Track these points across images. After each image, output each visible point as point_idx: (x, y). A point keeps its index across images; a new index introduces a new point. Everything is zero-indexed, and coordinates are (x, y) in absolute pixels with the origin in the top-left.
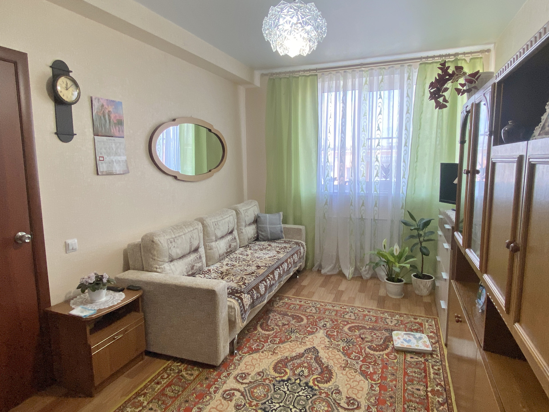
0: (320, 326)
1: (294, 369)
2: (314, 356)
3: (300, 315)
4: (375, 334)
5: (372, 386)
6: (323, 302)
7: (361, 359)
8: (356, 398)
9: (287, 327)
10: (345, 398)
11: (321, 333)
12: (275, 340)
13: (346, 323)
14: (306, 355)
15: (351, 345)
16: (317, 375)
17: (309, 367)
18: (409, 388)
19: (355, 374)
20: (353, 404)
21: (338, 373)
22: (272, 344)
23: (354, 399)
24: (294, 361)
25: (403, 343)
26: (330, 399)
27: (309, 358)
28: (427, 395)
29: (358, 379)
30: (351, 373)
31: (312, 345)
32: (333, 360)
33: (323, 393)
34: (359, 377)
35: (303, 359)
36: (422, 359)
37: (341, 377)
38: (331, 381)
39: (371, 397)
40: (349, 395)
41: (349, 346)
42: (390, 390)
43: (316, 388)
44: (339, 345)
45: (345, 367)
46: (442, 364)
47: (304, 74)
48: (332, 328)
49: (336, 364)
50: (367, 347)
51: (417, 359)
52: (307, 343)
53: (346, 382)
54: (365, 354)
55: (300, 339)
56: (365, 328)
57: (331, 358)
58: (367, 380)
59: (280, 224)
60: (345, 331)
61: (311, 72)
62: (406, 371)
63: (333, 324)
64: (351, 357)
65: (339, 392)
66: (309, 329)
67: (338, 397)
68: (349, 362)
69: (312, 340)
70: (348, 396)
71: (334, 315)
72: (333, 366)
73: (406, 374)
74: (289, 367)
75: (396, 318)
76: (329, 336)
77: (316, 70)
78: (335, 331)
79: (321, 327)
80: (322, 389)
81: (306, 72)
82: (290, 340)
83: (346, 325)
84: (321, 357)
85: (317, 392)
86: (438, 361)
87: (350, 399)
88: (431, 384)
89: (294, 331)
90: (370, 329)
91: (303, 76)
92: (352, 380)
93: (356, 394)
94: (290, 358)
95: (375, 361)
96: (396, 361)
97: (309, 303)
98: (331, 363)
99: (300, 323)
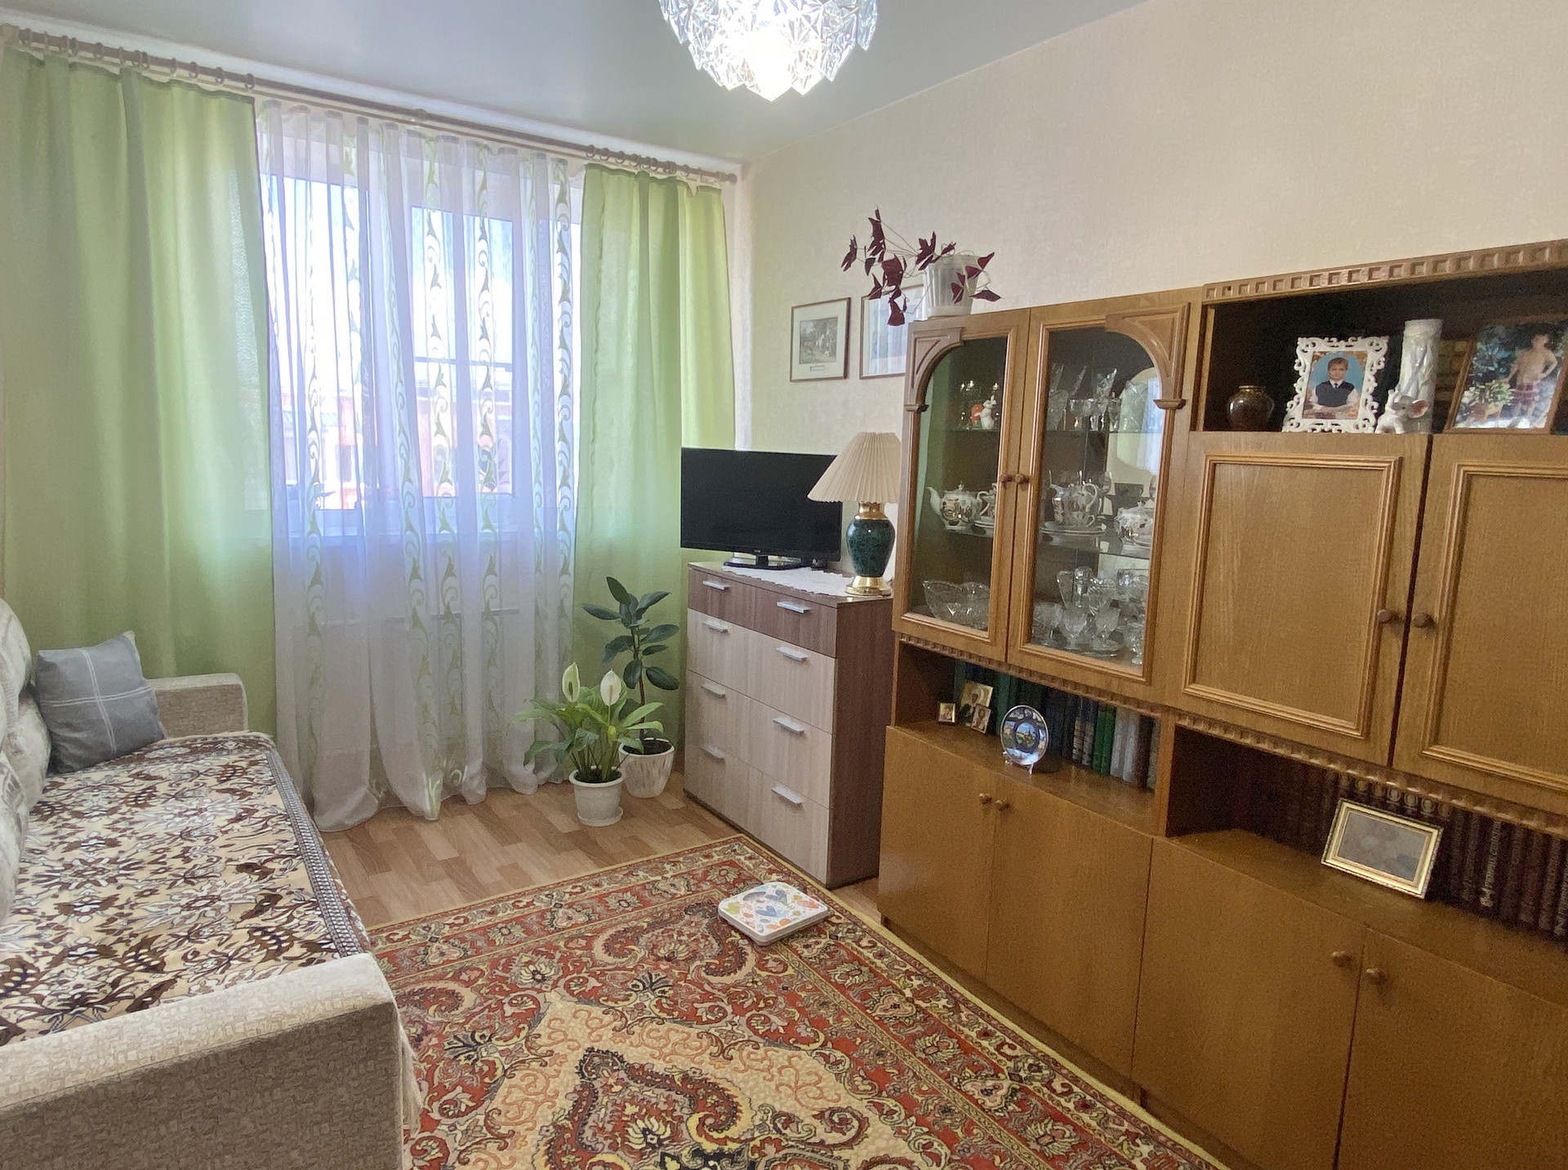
0: (530, 986)
1: (619, 1140)
2: (622, 1074)
3: (428, 985)
4: (680, 933)
5: (826, 1058)
6: (446, 914)
7: (729, 1009)
8: (832, 1105)
9: (435, 1041)
10: (816, 1122)
11: (557, 1004)
12: (455, 1102)
13: (583, 942)
14: (597, 1084)
15: (666, 989)
16: (691, 1115)
17: (650, 1110)
18: (878, 1013)
19: (761, 1052)
20: (844, 1121)
21: (728, 1076)
22: (461, 1120)
23: (833, 1111)
24: (590, 1122)
25: (767, 921)
26: (792, 1146)
27: (617, 1088)
28: (917, 1006)
29: (781, 1060)
30: (752, 1056)
31: (579, 1047)
32: (673, 1052)
33: (762, 1147)
34: (781, 1055)
35: (603, 1099)
36: (824, 941)
37: (745, 1082)
38: (737, 1103)
39: (851, 1081)
40: (814, 1110)
41: (667, 995)
42: (859, 1040)
43: (733, 1146)
44: (640, 1007)
45: (723, 1052)
46: (863, 931)
47: (193, 81)
48: (566, 972)
49: (696, 1055)
50: (703, 974)
51: (817, 943)
52: (559, 1049)
53: (773, 1085)
54: (720, 993)
55: (526, 1051)
56: (638, 932)
57: (666, 1050)
58: (800, 1049)
59: (142, 684)
60: (609, 964)
61: (226, 81)
62: (833, 981)
63: (555, 961)
64: (704, 1019)
65: (790, 1119)
66: (509, 1011)
67: (800, 1130)
68: (717, 1034)
69: (559, 1036)
70: (816, 1113)
71: (524, 935)
72: (696, 1066)
73: (841, 988)
74: (600, 1147)
75: (671, 873)
76: (588, 998)
77: (249, 79)
78: (586, 975)
79: (538, 986)
80: (747, 1140)
81: (201, 76)
82: (499, 1073)
83: (589, 947)
84: (642, 1067)
85: (748, 1155)
86: (850, 927)
87: (827, 1114)
88: (899, 980)
89: (473, 1038)
90: (652, 927)
91: (190, 86)
92: (774, 1070)
93: (821, 1097)
94: (569, 1122)
95: (759, 997)
96: (790, 971)
97: (406, 937)
98: (683, 1063)
99: (461, 1009)
